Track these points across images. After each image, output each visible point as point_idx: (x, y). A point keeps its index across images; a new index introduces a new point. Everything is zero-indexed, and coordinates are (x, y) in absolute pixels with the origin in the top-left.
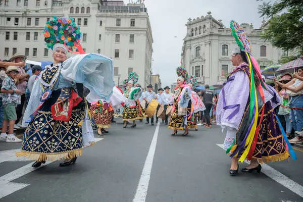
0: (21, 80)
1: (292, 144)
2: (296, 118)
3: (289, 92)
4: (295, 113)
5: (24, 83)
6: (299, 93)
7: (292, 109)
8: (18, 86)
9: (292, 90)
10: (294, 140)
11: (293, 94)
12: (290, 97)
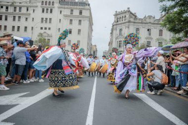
1: (180, 95)
2: (183, 78)
3: (179, 62)
4: (182, 75)
6: (186, 63)
7: (180, 73)
9: (181, 61)
10: (181, 92)
11: (182, 63)
12: (180, 65)
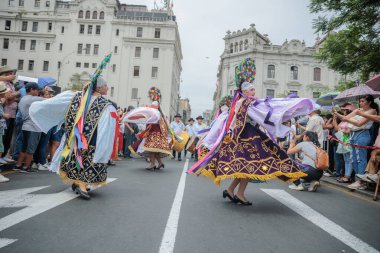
0: (10, 101)
1: (353, 190)
2: (358, 157)
3: (350, 126)
4: (357, 151)
5: (14, 105)
6: (363, 127)
7: (354, 147)
8: (6, 108)
9: (355, 124)
10: (355, 185)
11: (355, 128)
12: (352, 132)
